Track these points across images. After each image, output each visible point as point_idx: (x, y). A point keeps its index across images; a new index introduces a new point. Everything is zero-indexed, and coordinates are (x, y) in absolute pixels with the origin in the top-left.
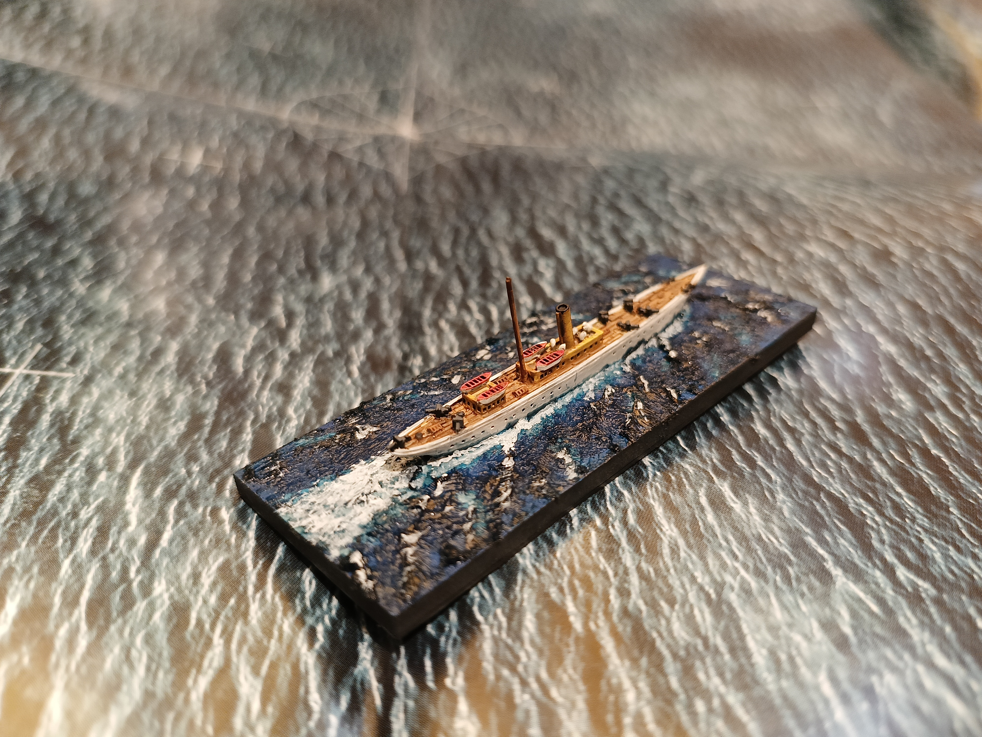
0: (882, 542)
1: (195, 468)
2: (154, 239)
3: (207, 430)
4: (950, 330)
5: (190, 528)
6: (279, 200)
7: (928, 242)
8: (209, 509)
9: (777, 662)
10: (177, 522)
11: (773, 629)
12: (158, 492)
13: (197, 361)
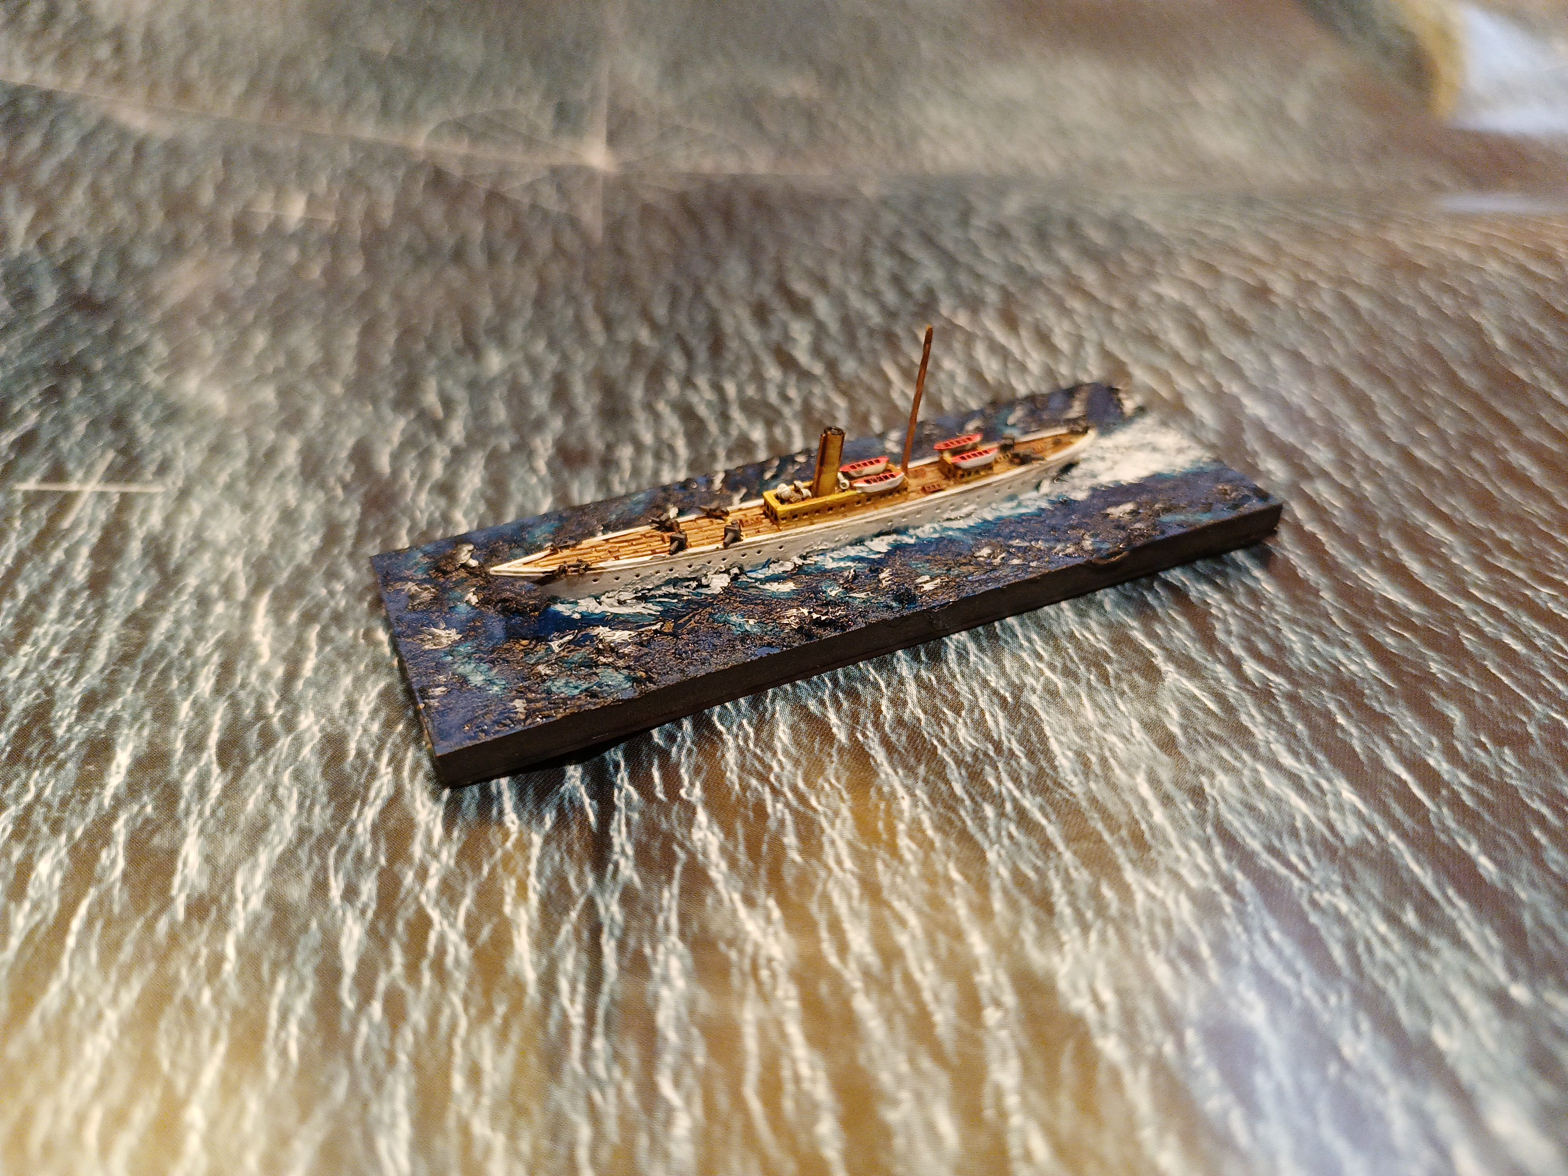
0: (1229, 633)
1: (339, 587)
2: (249, 316)
3: (349, 544)
4: (1342, 383)
5: (339, 655)
6: (419, 261)
7: (1320, 273)
8: (362, 631)
9: (1086, 764)
10: (321, 648)
11: (1083, 731)
12: (293, 617)
13: (328, 461)
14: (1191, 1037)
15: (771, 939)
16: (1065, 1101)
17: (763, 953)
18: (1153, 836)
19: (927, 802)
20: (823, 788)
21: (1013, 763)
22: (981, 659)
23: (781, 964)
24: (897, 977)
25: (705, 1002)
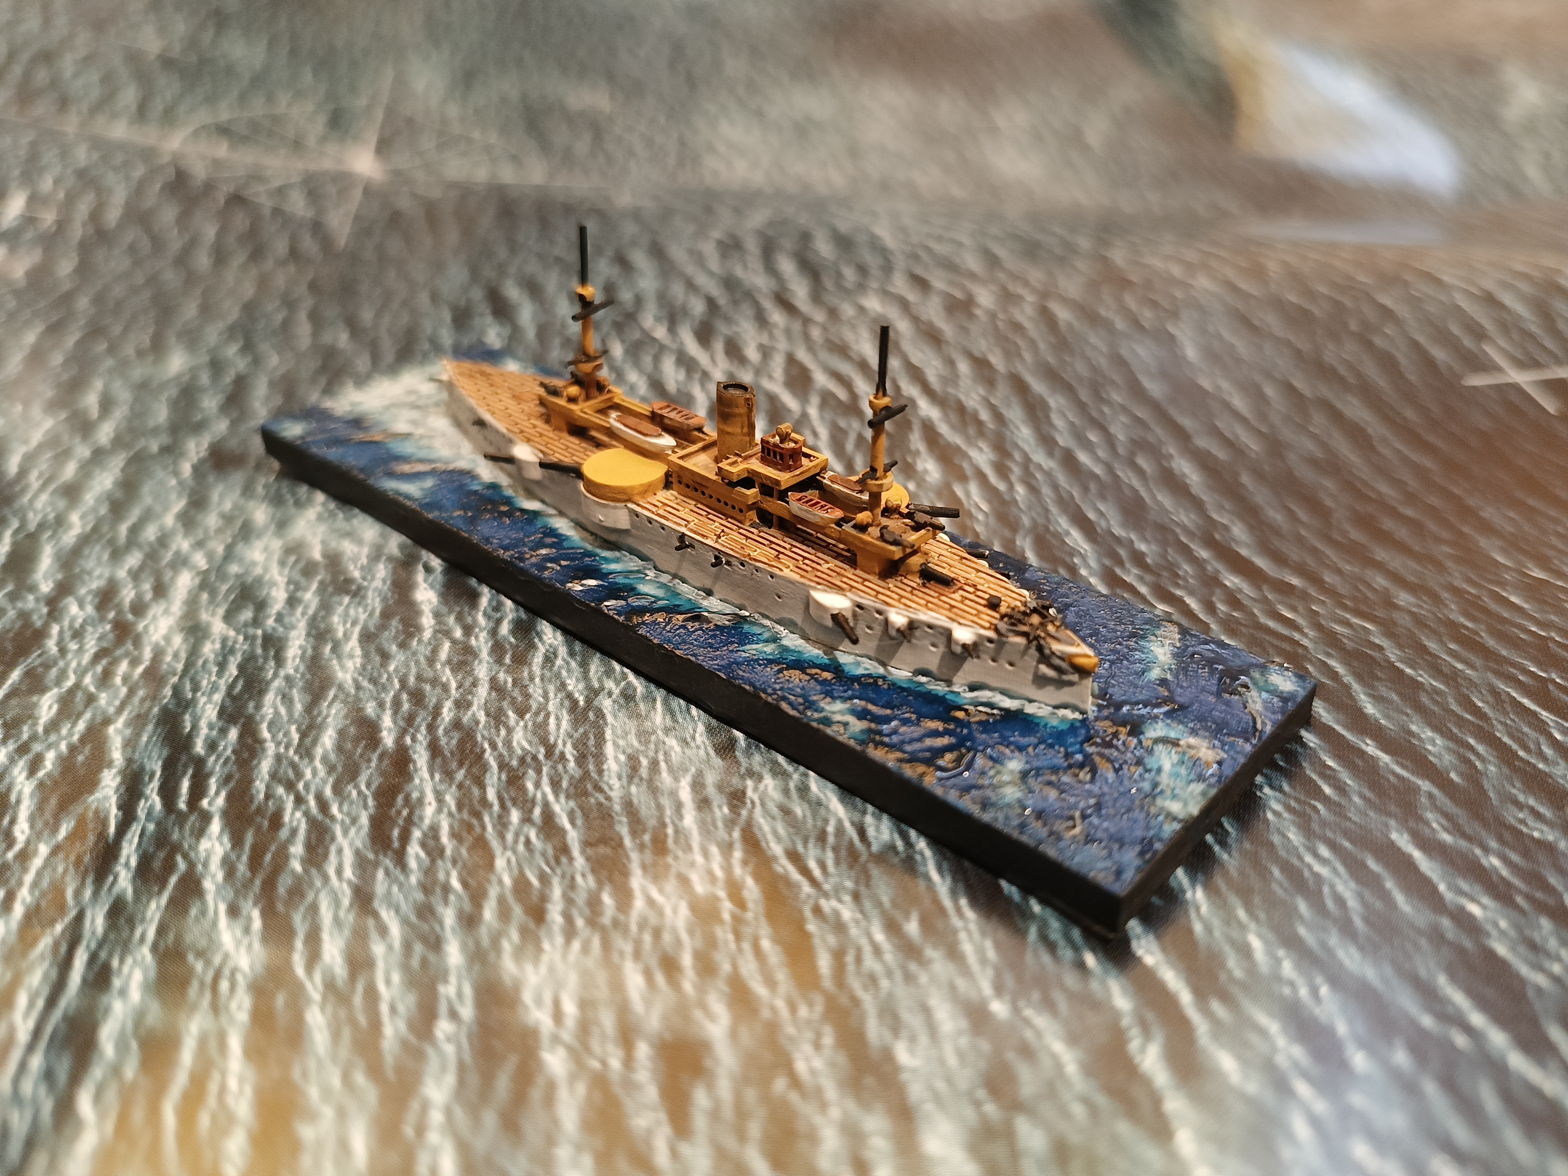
14: (643, 1050)
15: (243, 950)
16: (490, 1118)
17: (230, 964)
18: (676, 841)
19: (453, 808)
20: (350, 793)
21: (560, 767)
22: (568, 663)
23: (244, 975)
24: (360, 988)
25: (155, 1014)
